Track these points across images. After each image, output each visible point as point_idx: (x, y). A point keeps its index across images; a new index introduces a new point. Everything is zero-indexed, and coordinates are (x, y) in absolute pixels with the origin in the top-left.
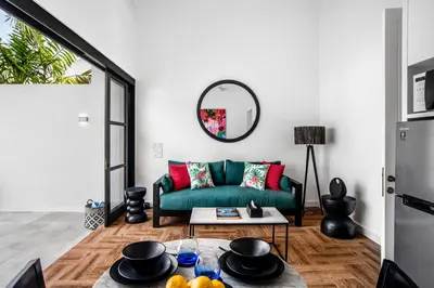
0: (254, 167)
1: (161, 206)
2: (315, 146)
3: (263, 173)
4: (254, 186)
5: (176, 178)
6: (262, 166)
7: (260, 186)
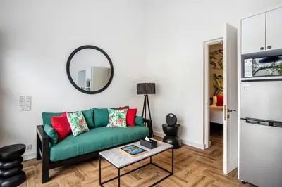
0: (118, 111)
1: (52, 159)
2: (149, 95)
3: (124, 116)
4: (120, 126)
5: (60, 129)
6: (122, 111)
7: (124, 125)
